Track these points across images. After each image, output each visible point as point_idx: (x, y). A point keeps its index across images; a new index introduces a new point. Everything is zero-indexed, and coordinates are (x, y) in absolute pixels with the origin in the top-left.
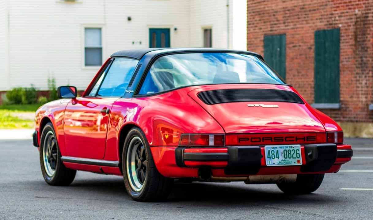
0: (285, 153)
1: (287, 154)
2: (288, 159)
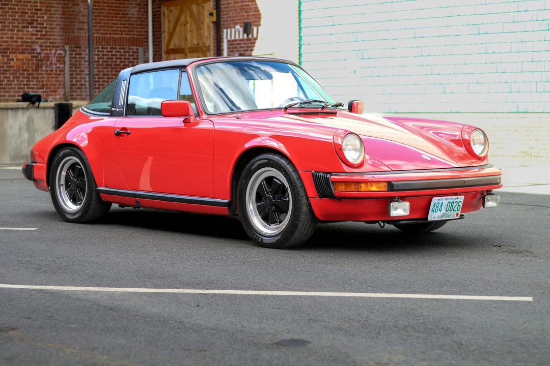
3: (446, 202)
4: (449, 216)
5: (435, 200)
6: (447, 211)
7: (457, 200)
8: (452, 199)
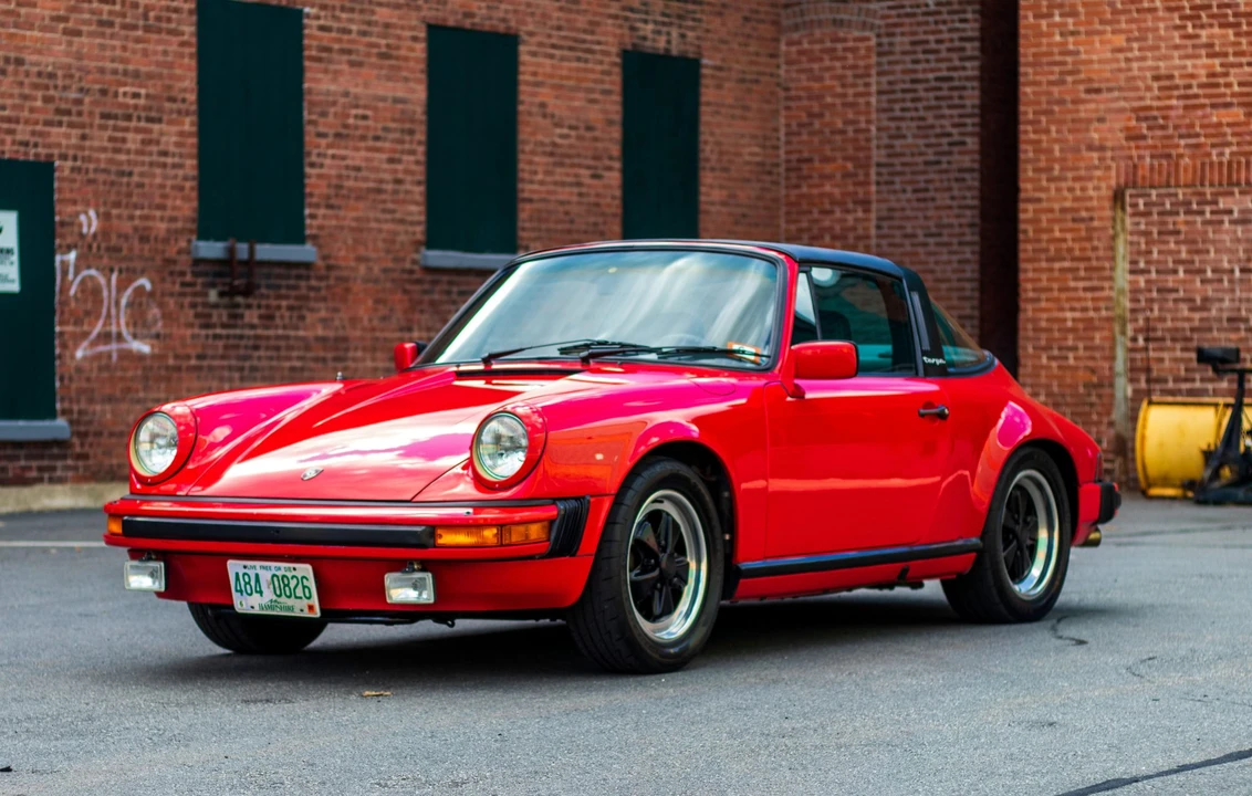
3: (265, 576)
4: (291, 609)
5: (234, 567)
6: (280, 596)
7: (294, 573)
8: (279, 569)
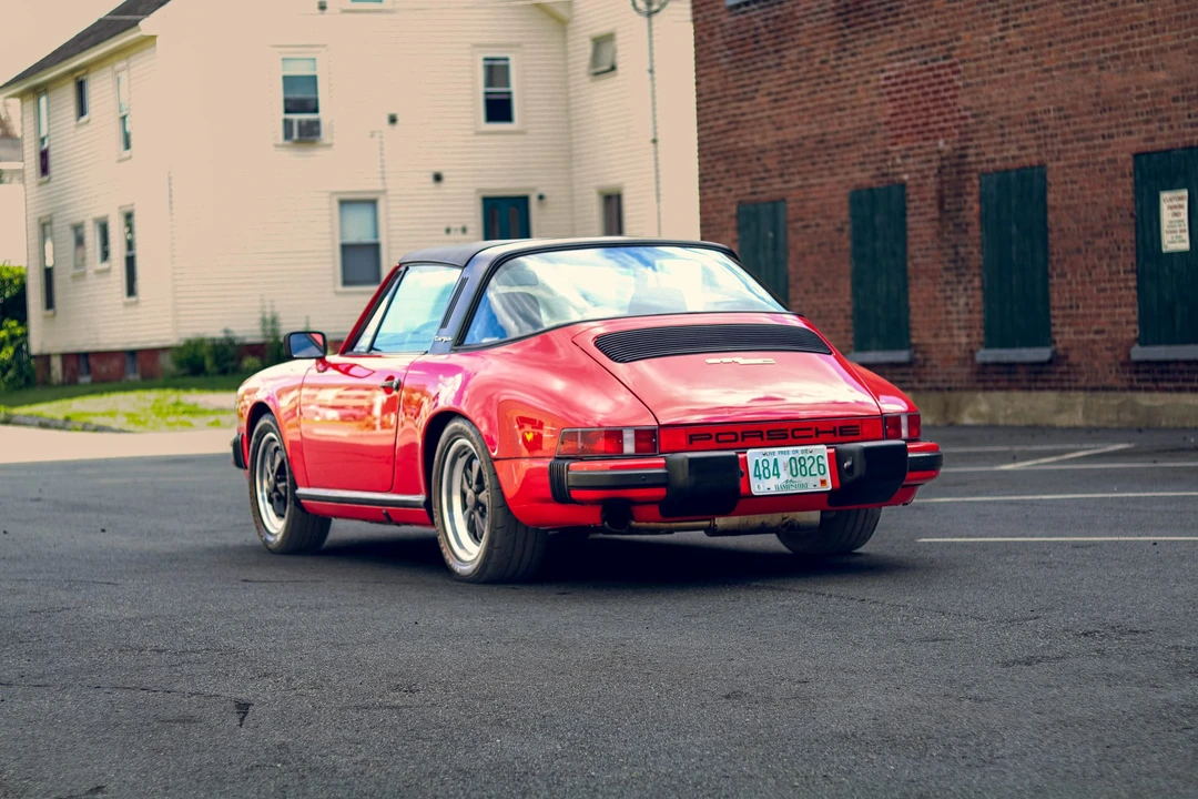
0: (793, 465)
1: (798, 466)
2: (799, 477)
